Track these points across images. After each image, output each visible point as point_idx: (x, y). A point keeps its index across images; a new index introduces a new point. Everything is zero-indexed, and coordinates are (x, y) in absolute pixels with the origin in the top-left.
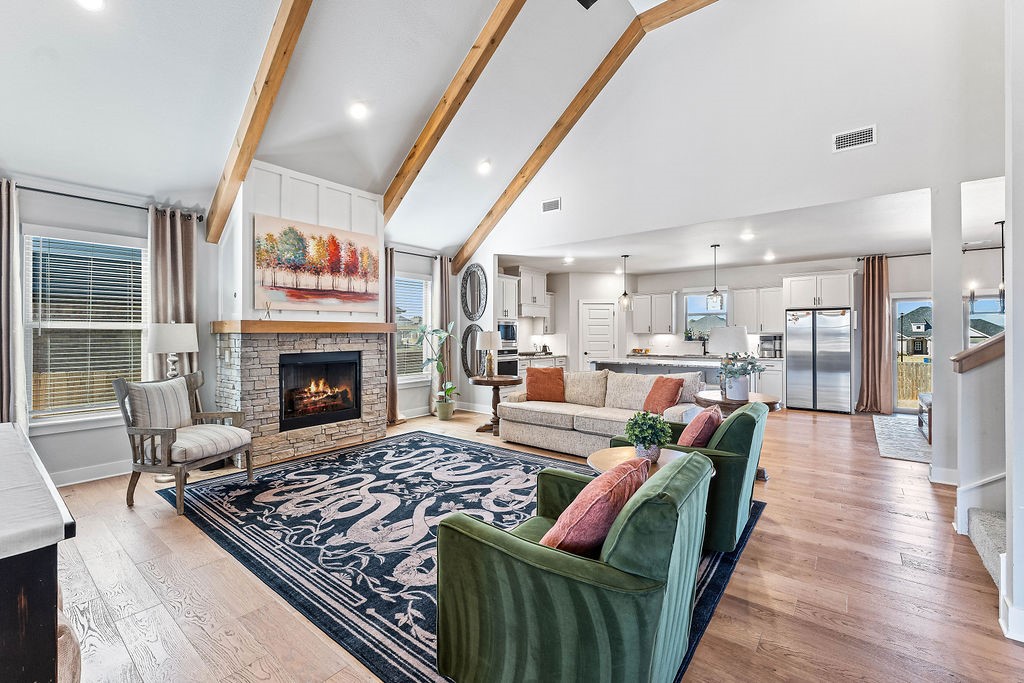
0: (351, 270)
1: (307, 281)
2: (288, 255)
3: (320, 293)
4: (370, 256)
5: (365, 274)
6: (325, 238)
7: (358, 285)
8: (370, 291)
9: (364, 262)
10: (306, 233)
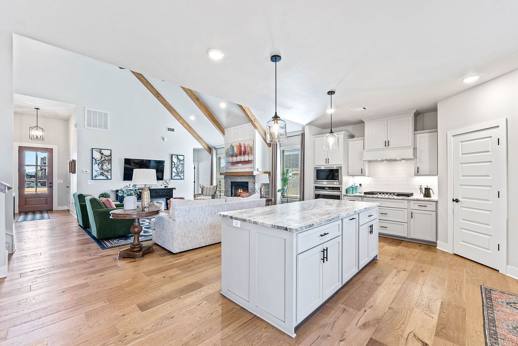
0: (245, 153)
1: (235, 159)
2: (231, 153)
3: (238, 163)
4: (250, 147)
5: (248, 154)
6: (238, 145)
7: (246, 158)
8: (250, 160)
9: (248, 149)
10: (234, 145)
